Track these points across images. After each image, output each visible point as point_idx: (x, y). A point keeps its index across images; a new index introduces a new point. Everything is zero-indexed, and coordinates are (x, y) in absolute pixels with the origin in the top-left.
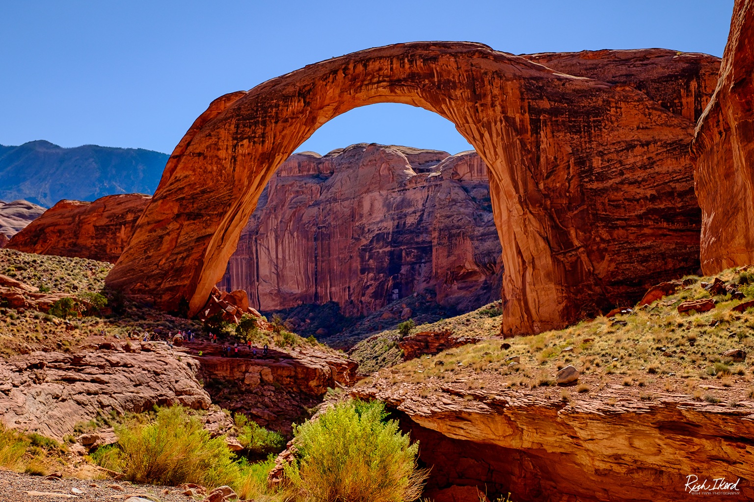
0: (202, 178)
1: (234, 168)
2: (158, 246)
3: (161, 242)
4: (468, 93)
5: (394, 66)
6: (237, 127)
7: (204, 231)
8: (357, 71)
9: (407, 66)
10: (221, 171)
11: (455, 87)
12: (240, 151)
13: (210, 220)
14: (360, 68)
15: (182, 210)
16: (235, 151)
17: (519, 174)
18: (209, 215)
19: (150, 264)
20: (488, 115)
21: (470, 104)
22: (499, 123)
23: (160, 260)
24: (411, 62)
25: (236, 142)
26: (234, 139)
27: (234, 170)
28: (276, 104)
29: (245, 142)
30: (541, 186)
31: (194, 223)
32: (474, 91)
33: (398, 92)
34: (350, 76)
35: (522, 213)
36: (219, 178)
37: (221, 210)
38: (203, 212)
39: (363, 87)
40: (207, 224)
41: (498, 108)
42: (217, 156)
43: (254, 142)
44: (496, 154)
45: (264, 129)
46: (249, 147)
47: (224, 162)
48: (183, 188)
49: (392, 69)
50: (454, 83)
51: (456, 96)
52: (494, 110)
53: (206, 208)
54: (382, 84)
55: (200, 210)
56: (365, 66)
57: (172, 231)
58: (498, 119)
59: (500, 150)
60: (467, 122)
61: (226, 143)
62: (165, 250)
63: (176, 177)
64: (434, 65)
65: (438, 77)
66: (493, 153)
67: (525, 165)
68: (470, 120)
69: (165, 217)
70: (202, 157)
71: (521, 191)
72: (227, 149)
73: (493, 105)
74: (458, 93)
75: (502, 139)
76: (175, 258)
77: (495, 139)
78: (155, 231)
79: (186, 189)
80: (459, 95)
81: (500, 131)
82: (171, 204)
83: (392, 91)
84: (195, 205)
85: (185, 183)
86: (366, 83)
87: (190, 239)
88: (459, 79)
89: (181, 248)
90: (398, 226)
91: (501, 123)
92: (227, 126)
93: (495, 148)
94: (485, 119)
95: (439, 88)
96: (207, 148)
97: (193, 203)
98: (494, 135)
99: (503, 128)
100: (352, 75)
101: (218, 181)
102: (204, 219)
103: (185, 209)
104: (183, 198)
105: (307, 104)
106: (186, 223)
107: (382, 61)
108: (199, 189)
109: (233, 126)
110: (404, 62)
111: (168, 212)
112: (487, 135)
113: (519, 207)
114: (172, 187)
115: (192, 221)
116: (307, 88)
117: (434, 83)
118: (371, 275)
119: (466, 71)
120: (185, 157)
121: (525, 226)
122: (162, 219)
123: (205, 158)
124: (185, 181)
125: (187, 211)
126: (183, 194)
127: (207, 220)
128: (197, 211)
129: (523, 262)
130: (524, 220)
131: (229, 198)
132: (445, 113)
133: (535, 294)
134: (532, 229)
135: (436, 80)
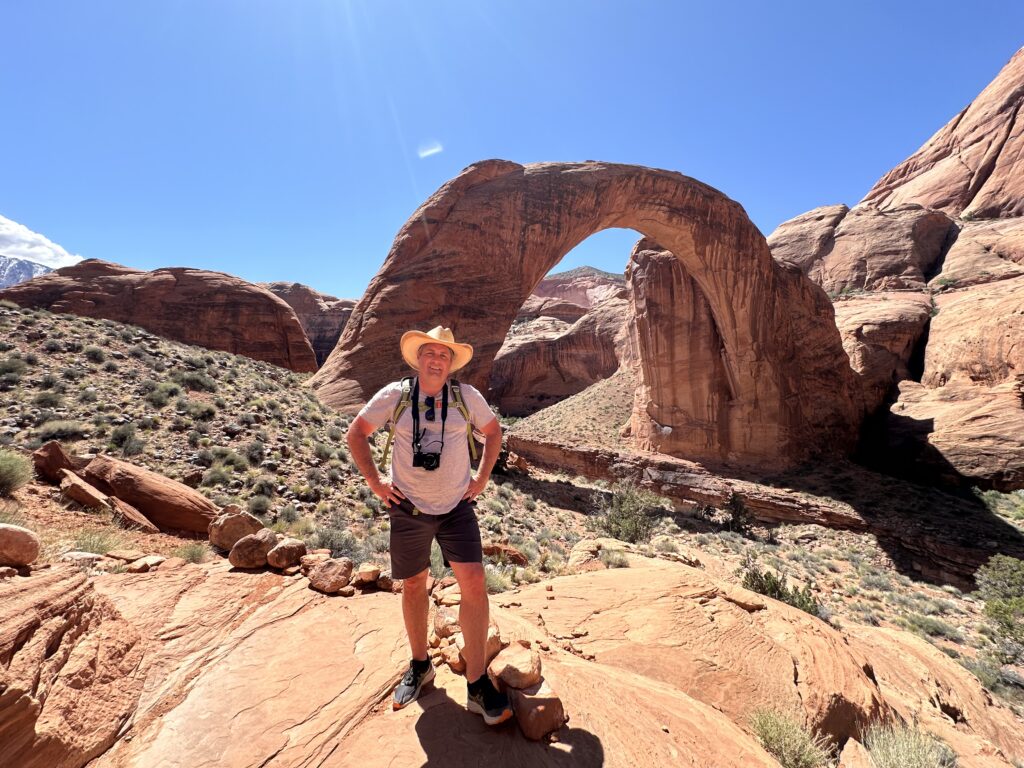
0: (478, 260)
1: (522, 258)
4: (734, 240)
5: (678, 192)
6: (526, 204)
7: (490, 336)
8: (646, 185)
10: (505, 257)
11: (725, 231)
12: (531, 237)
13: (496, 322)
14: (650, 182)
15: (452, 302)
16: (524, 236)
17: (761, 324)
18: (495, 315)
20: (746, 265)
21: (735, 251)
22: (754, 275)
24: (693, 192)
25: (524, 223)
26: (523, 218)
27: (522, 261)
28: (572, 191)
29: (537, 227)
31: (475, 324)
32: (739, 241)
33: (675, 220)
34: (640, 187)
35: (754, 359)
36: (503, 266)
37: (510, 311)
38: (486, 309)
39: (647, 205)
40: (493, 327)
41: (756, 261)
42: (499, 236)
43: (549, 231)
44: (743, 303)
45: (559, 218)
46: (541, 234)
47: (508, 246)
48: (450, 269)
49: (675, 194)
50: (725, 226)
51: (725, 239)
52: (752, 262)
53: (489, 304)
54: (663, 208)
55: (482, 306)
56: (654, 182)
58: (754, 271)
59: (748, 301)
60: (725, 268)
61: (512, 221)
63: (434, 252)
64: (711, 204)
65: (710, 217)
66: (740, 301)
67: (767, 318)
68: (729, 266)
69: (421, 306)
70: (477, 232)
71: (760, 340)
72: (513, 229)
73: (753, 258)
74: (727, 237)
75: (754, 291)
77: (748, 288)
79: (456, 272)
80: (727, 240)
81: (753, 282)
82: (432, 289)
83: (670, 219)
84: (473, 298)
85: (455, 261)
86: (650, 201)
88: (729, 224)
91: (756, 277)
92: (512, 198)
93: (745, 296)
94: (744, 269)
95: (712, 227)
96: (486, 220)
97: (469, 294)
98: (748, 285)
99: (757, 281)
100: (642, 188)
101: (501, 270)
102: (489, 319)
103: (457, 300)
104: (450, 284)
105: (598, 203)
106: (462, 321)
107: (670, 182)
108: (475, 276)
109: (519, 202)
110: (687, 191)
111: (426, 300)
112: (741, 284)
113: (752, 353)
114: (430, 264)
115: (471, 321)
116: (604, 185)
117: (705, 222)
119: (738, 219)
120: (447, 225)
121: (758, 371)
122: (417, 309)
123: (482, 233)
124: (453, 259)
125: (460, 304)
126: (452, 278)
127: (494, 322)
128: (476, 306)
129: (722, 399)
130: (759, 366)
131: (518, 296)
132: (704, 254)
133: (747, 430)
134: (766, 375)
135: (708, 219)
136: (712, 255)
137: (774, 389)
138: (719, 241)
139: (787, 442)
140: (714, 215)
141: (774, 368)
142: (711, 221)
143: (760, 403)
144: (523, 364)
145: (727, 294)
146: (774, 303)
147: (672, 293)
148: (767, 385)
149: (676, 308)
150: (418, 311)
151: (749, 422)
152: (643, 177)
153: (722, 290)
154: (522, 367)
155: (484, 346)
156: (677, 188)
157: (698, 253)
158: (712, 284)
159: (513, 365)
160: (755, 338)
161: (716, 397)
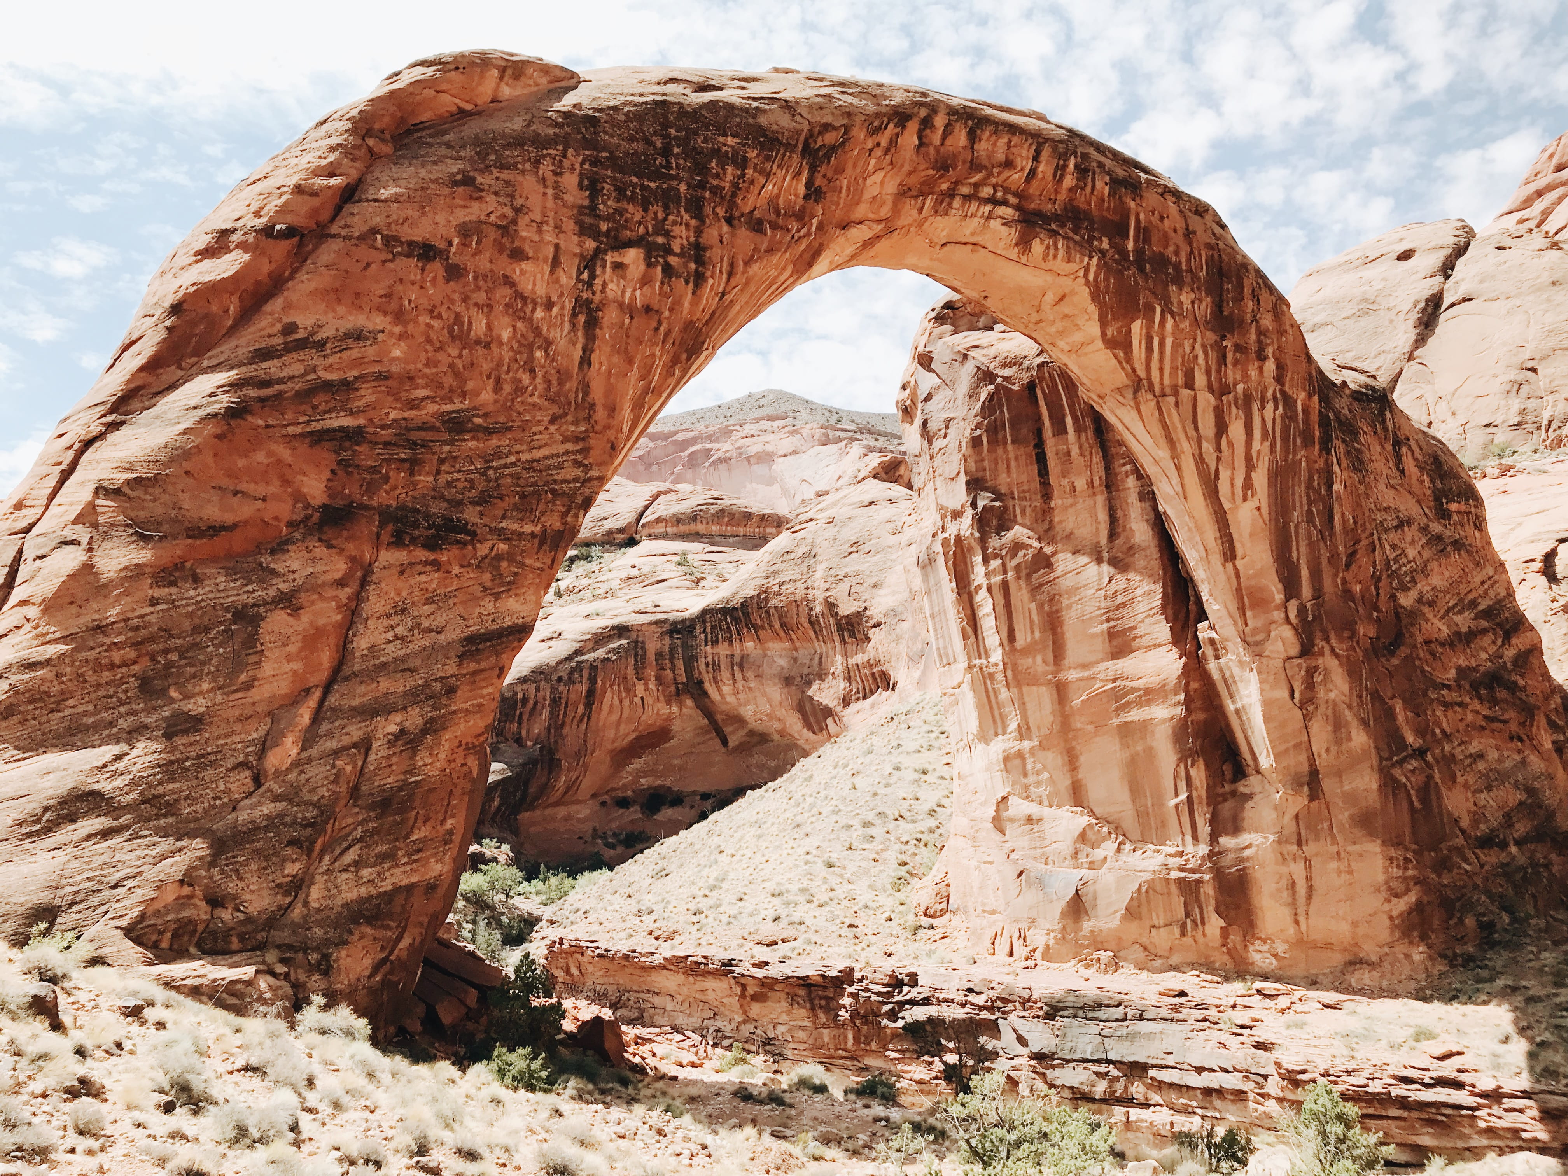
0: (441, 356)
1: (587, 352)
2: (237, 663)
3: (251, 642)
4: (1205, 307)
5: (1041, 168)
6: (592, 185)
7: (488, 605)
9: (1069, 181)
10: (530, 347)
11: (1178, 281)
12: (613, 289)
13: (510, 557)
14: (960, 138)
15: (353, 491)
16: (590, 284)
17: (1303, 549)
18: (502, 535)
19: (203, 761)
20: (1246, 378)
21: (1211, 337)
22: (1270, 406)
23: (263, 746)
24: (1082, 171)
25: (591, 244)
26: (585, 230)
27: (586, 361)
28: (736, 153)
29: (633, 256)
31: (436, 565)
32: (1219, 307)
33: (1037, 247)
34: (932, 150)
35: (1295, 650)
36: (526, 379)
37: (554, 522)
38: (471, 515)
39: (957, 203)
40: (498, 576)
41: (1270, 366)
42: (508, 281)
43: (668, 270)
44: (1248, 485)
45: (699, 232)
46: (645, 281)
47: (539, 314)
48: (347, 386)
49: (1033, 172)
50: (1177, 266)
51: (1181, 303)
52: (1261, 369)
53: (483, 500)
54: (1002, 210)
55: (458, 504)
56: (973, 137)
57: (312, 586)
58: (1269, 394)
59: (1260, 479)
60: (1190, 384)
61: (550, 237)
62: (282, 687)
63: (290, 329)
64: (1132, 204)
65: (1136, 241)
66: (1239, 482)
67: (1315, 527)
68: (1200, 379)
69: (245, 510)
70: (437, 268)
71: (1306, 591)
72: (556, 262)
73: (1261, 357)
74: (1186, 298)
75: (1273, 447)
76: (355, 731)
77: (1256, 445)
78: (197, 580)
79: (367, 395)
80: (1187, 305)
81: (1269, 424)
82: (285, 453)
83: (1024, 243)
84: (425, 479)
85: (358, 362)
86: (965, 190)
87: (420, 642)
88: (1189, 261)
89: (385, 685)
91: (1276, 407)
92: (545, 167)
93: (1250, 466)
94: (1240, 387)
95: (1141, 270)
96: (465, 231)
97: (413, 465)
98: (1257, 433)
99: (1278, 420)
100: (938, 151)
101: (519, 390)
102: (483, 550)
103: (371, 488)
104: (354, 435)
105: (814, 193)
106: (389, 557)
107: (1015, 140)
108: (432, 408)
109: (570, 180)
110: (1065, 166)
111: (261, 490)
112: (1236, 430)
113: (1288, 633)
114: (272, 368)
115: (422, 554)
116: (830, 138)
117: (1122, 252)
119: (1209, 246)
120: (335, 245)
121: (1310, 686)
122: (229, 518)
123: (454, 272)
124: (355, 353)
125: (383, 498)
126: (351, 413)
127: (499, 557)
128: (438, 508)
129: (1215, 778)
130: (1311, 672)
131: (578, 472)
132: (1127, 346)
133: (1298, 870)
134: (1332, 695)
135: (1130, 246)
136: (1149, 349)
137: (1359, 739)
138: (1166, 308)
139: (1412, 898)
140: (1144, 235)
141: (1353, 673)
142: (1138, 252)
143: (1327, 784)
144: (591, 693)
145: (1200, 459)
146: (1330, 486)
147: (1041, 460)
148: (1338, 725)
149: (1056, 502)
150: (234, 527)
151: (1299, 843)
152: (940, 121)
153: (1186, 448)
154: (589, 705)
155: (471, 640)
156: (1036, 159)
157: (1111, 344)
158: (1157, 430)
159: (555, 702)
160: (1291, 588)
161: (1199, 773)
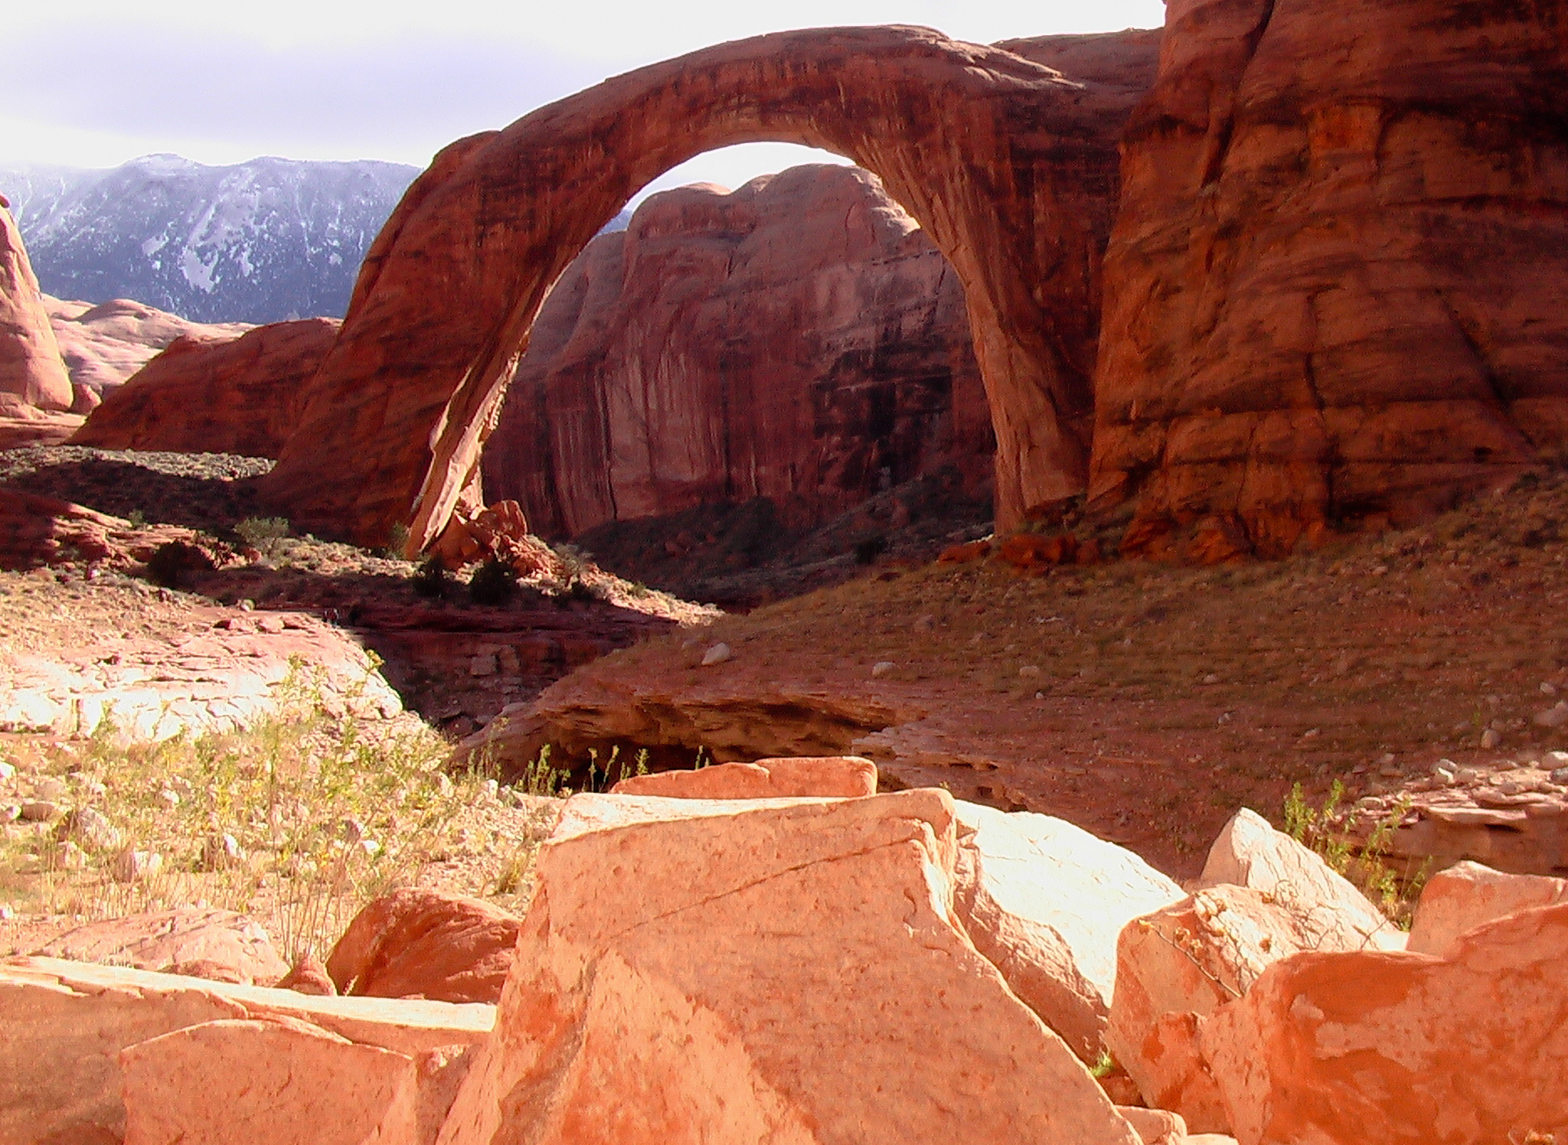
0: (424, 297)
2: (350, 428)
3: (355, 419)
4: (899, 124)
5: (766, 76)
6: (483, 199)
7: (429, 396)
8: (698, 88)
9: (789, 75)
10: (458, 283)
11: (876, 113)
12: (491, 246)
13: (439, 376)
14: (704, 81)
15: (389, 360)
16: (481, 246)
18: (438, 367)
19: (335, 461)
20: (937, 164)
21: (906, 144)
22: (957, 179)
24: (795, 67)
25: (481, 228)
26: (479, 223)
28: (551, 155)
29: (499, 228)
30: (1038, 294)
31: (414, 383)
32: (911, 121)
34: (685, 97)
36: (456, 297)
37: (459, 357)
38: (428, 361)
39: (712, 118)
40: (433, 384)
41: (956, 152)
42: (448, 257)
43: (516, 228)
44: (956, 234)
45: (534, 203)
46: (506, 236)
47: (462, 266)
48: (389, 318)
50: (875, 104)
51: (879, 128)
52: (948, 155)
53: (433, 354)
54: (746, 110)
55: (423, 358)
56: (713, 77)
57: (374, 398)
58: (957, 169)
59: (962, 229)
60: (902, 177)
61: (464, 232)
62: (362, 434)
63: (377, 298)
64: (838, 73)
65: (846, 95)
67: (1007, 256)
69: (359, 372)
70: (421, 259)
72: (467, 241)
73: (946, 146)
74: (883, 123)
75: (966, 208)
76: (380, 448)
77: (952, 208)
78: (343, 400)
79: (396, 320)
80: (884, 127)
81: (960, 193)
82: (371, 349)
85: (394, 308)
86: (716, 108)
87: (405, 413)
88: (883, 97)
89: (392, 431)
90: (885, 337)
91: (962, 179)
92: (465, 198)
94: (933, 171)
95: (849, 113)
98: (951, 200)
99: (966, 188)
100: (689, 95)
101: (453, 302)
102: (431, 374)
103: (395, 357)
105: (610, 150)
106: (398, 383)
107: (743, 67)
108: (419, 319)
109: (475, 200)
111: (365, 364)
114: (371, 316)
115: (409, 380)
116: (610, 122)
117: (839, 106)
118: (836, 439)
120: (390, 260)
122: (353, 376)
123: (428, 260)
125: (399, 360)
126: (391, 329)
128: (417, 361)
135: (843, 100)
136: (873, 160)
138: (870, 135)
140: (850, 91)
142: (849, 102)
150: (355, 379)
